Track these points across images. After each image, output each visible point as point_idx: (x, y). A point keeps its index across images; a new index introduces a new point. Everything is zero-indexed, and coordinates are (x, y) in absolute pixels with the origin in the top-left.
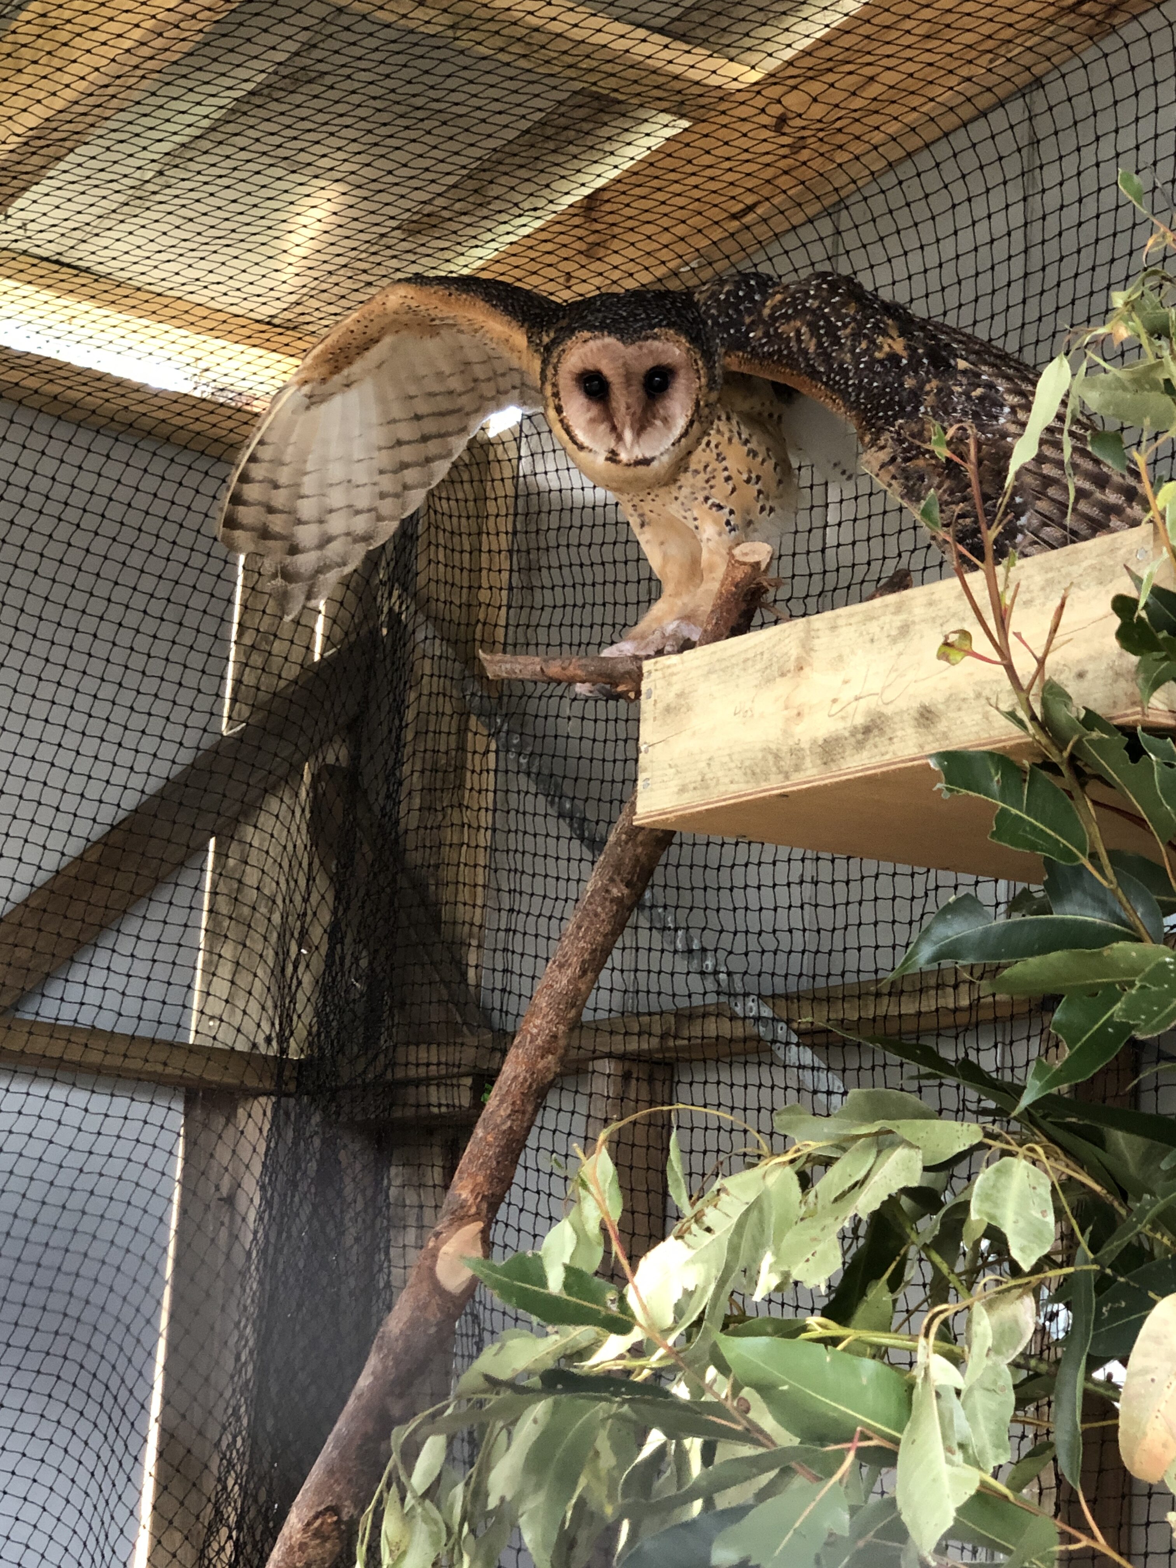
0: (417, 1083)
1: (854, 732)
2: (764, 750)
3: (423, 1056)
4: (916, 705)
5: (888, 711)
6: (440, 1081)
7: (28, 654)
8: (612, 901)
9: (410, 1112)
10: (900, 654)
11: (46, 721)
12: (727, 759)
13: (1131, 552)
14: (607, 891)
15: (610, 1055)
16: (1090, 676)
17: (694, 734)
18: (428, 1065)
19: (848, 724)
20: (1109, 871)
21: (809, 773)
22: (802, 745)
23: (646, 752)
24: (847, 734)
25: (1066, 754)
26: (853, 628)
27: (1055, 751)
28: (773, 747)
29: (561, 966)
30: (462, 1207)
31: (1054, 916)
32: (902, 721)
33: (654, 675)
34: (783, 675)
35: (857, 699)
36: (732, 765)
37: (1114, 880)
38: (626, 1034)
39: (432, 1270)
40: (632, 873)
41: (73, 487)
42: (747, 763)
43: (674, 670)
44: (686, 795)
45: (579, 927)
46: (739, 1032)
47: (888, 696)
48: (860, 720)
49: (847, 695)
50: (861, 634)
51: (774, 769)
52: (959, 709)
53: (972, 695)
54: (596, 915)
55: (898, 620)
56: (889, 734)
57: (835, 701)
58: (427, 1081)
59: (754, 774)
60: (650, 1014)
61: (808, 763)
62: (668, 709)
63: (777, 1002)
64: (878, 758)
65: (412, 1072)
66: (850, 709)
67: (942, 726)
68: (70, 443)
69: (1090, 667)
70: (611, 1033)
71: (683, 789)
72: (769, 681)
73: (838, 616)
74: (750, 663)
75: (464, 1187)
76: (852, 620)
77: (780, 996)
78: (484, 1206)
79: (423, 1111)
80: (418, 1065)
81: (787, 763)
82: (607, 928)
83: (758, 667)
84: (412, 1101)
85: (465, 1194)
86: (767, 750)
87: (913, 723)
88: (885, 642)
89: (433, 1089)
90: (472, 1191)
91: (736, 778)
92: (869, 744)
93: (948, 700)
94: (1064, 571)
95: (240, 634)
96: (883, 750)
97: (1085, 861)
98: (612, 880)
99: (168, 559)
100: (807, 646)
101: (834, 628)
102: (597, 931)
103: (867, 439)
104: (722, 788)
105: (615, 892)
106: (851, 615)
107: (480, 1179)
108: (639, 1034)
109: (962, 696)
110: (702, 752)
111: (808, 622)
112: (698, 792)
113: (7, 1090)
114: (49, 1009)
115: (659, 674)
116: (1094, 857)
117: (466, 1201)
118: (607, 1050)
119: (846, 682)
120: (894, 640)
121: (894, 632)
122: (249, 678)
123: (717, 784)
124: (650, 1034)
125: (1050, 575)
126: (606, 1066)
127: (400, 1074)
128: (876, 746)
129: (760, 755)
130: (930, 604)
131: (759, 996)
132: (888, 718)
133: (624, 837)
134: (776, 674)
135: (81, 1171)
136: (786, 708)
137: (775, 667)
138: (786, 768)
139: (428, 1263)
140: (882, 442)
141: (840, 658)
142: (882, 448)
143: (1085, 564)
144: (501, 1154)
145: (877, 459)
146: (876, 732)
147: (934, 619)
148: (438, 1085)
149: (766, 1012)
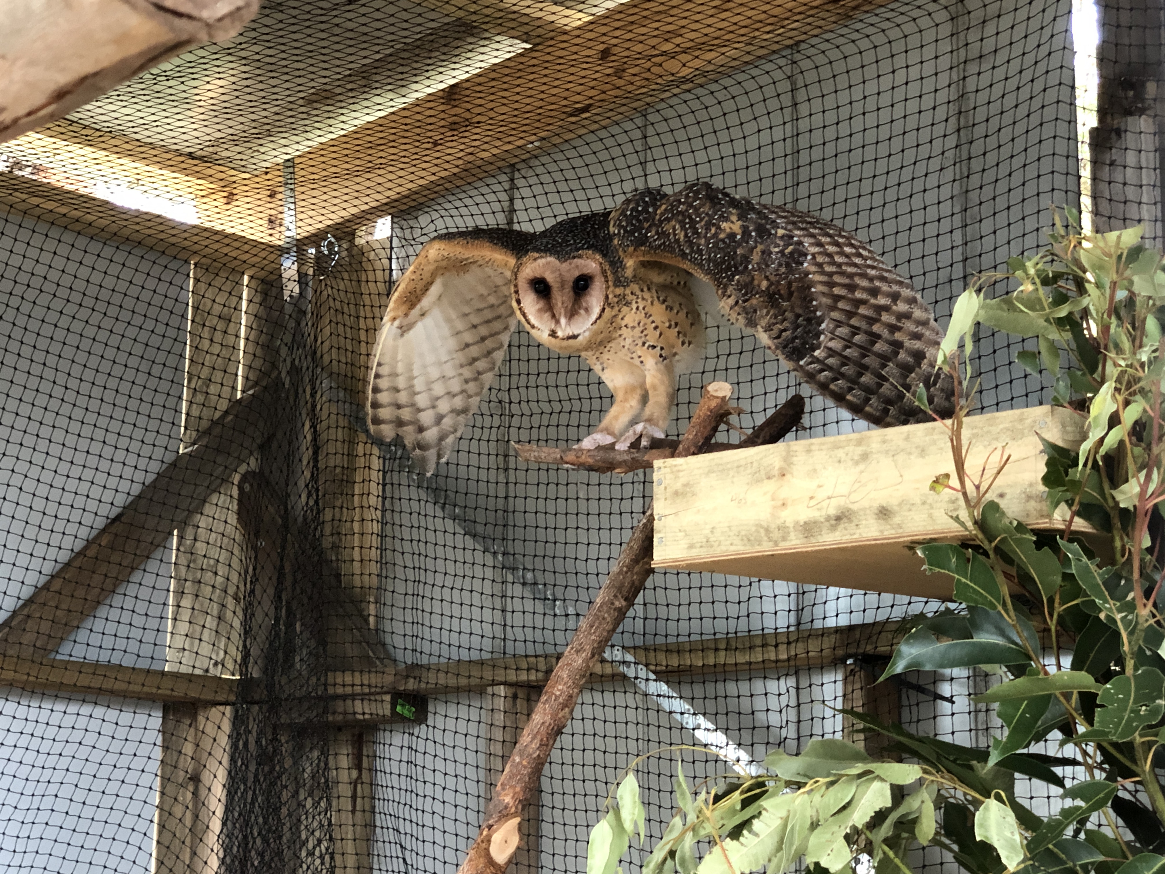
0: (344, 697)
1: (828, 519)
2: (757, 525)
3: (348, 679)
4: (876, 505)
5: (855, 507)
6: (363, 697)
7: (74, 405)
8: (615, 610)
9: (340, 718)
10: (862, 472)
11: (88, 452)
12: (727, 529)
13: (1035, 422)
14: (613, 604)
15: (505, 683)
16: (1008, 497)
17: (699, 511)
18: (353, 685)
19: (824, 513)
20: (1012, 613)
21: (793, 543)
22: (787, 524)
23: (660, 519)
24: (822, 520)
25: (993, 544)
26: (824, 452)
27: (986, 542)
28: (764, 524)
29: (577, 651)
30: (506, 807)
31: (975, 640)
32: (865, 515)
33: (663, 471)
34: (769, 478)
35: (829, 498)
36: (731, 534)
37: (1014, 618)
38: (517, 669)
39: (487, 850)
40: (628, 592)
41: (101, 286)
42: (743, 533)
43: (680, 468)
44: (694, 550)
45: (592, 627)
46: (608, 670)
47: (854, 497)
48: (832, 511)
49: (821, 495)
50: (830, 457)
51: (766, 538)
52: (910, 510)
53: (919, 502)
54: (604, 619)
55: (860, 450)
56: (856, 522)
57: (812, 498)
58: (353, 697)
59: (749, 540)
60: (536, 656)
61: (792, 536)
62: (676, 493)
63: (638, 651)
64: (848, 537)
65: (340, 690)
66: (825, 504)
67: (897, 520)
68: (98, 255)
69: (1007, 491)
70: (506, 668)
71: (691, 547)
72: (759, 481)
73: (812, 444)
74: (742, 469)
75: (506, 795)
76: (823, 447)
77: (639, 647)
78: (520, 807)
79: (350, 717)
80: (344, 686)
81: (776, 535)
82: (610, 627)
83: (749, 471)
84: (340, 710)
85: (508, 799)
86: (759, 526)
87: (875, 516)
88: (850, 463)
89: (358, 703)
90: (513, 797)
91: (735, 542)
92: (842, 526)
93: (900, 505)
94: (985, 429)
95: (189, 382)
96: (852, 532)
97: (1000, 608)
98: (615, 596)
99: (164, 336)
100: (788, 459)
101: (809, 451)
102: (604, 629)
103: (720, 292)
104: (723, 548)
105: (617, 604)
106: (822, 444)
107: (518, 789)
108: (528, 670)
109: (912, 502)
110: (706, 524)
111: (789, 446)
112: (704, 549)
113: (65, 712)
114: (78, 652)
115: (668, 470)
116: (1004, 605)
117: (508, 804)
118: (503, 679)
119: (820, 486)
120: (857, 463)
121: (856, 458)
122: (195, 411)
123: (719, 545)
124: (537, 670)
125: (975, 431)
126: (502, 690)
127: (331, 691)
128: (845, 529)
129: (753, 529)
130: (884, 442)
131: (623, 647)
132: (854, 512)
133: (625, 569)
134: (764, 477)
135: (115, 766)
136: (773, 500)
137: (763, 472)
138: (775, 539)
139: (484, 845)
140: (729, 293)
141: (815, 470)
142: (729, 296)
143: (1001, 426)
144: (532, 773)
145: (727, 304)
146: (845, 520)
147: (887, 452)
148: (362, 700)
149: (629, 658)
